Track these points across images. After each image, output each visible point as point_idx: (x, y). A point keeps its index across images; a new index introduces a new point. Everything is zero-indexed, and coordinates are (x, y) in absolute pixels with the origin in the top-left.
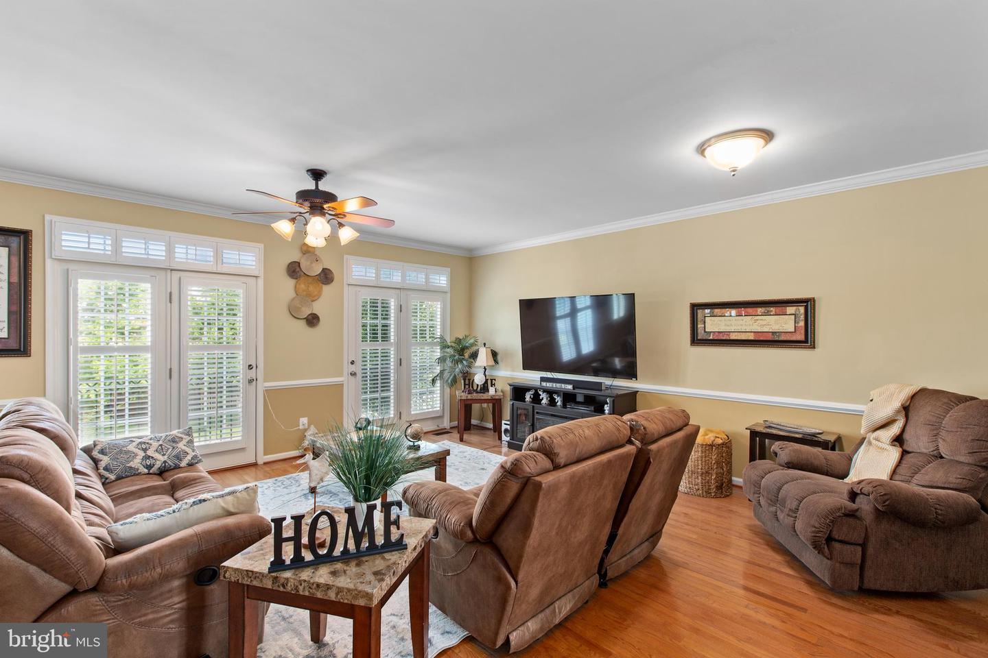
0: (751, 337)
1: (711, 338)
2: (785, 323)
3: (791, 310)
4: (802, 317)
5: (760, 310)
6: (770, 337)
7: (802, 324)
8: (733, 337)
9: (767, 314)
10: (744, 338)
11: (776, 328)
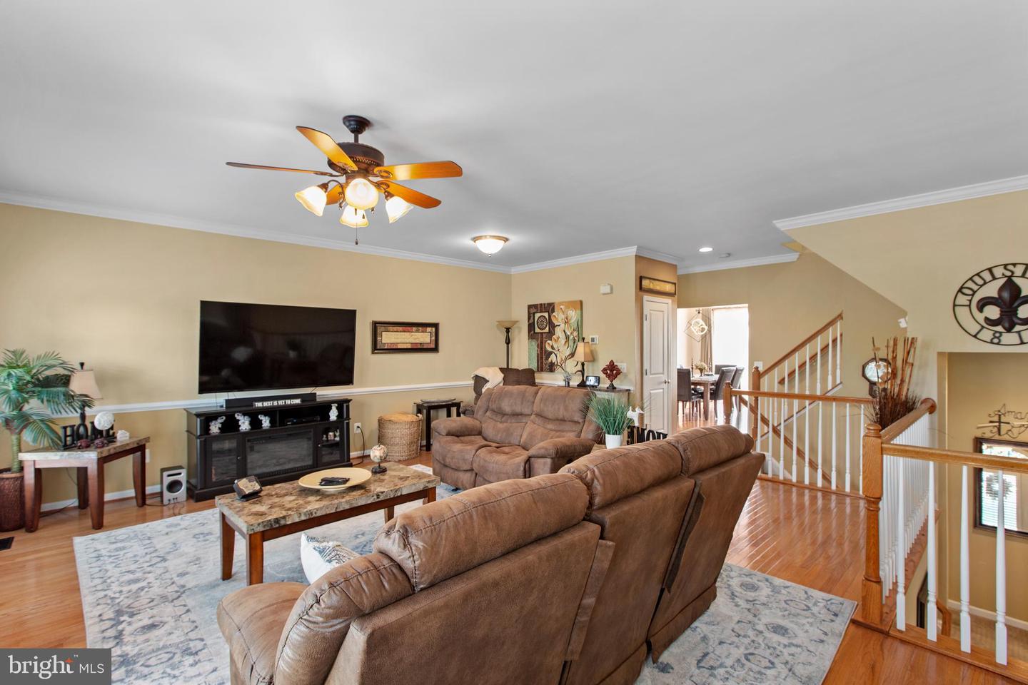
0: (409, 347)
1: (386, 347)
2: (424, 338)
3: (429, 329)
4: (434, 334)
5: (414, 329)
6: (419, 347)
7: (434, 338)
8: (400, 347)
9: (418, 331)
10: (405, 347)
11: (421, 341)
